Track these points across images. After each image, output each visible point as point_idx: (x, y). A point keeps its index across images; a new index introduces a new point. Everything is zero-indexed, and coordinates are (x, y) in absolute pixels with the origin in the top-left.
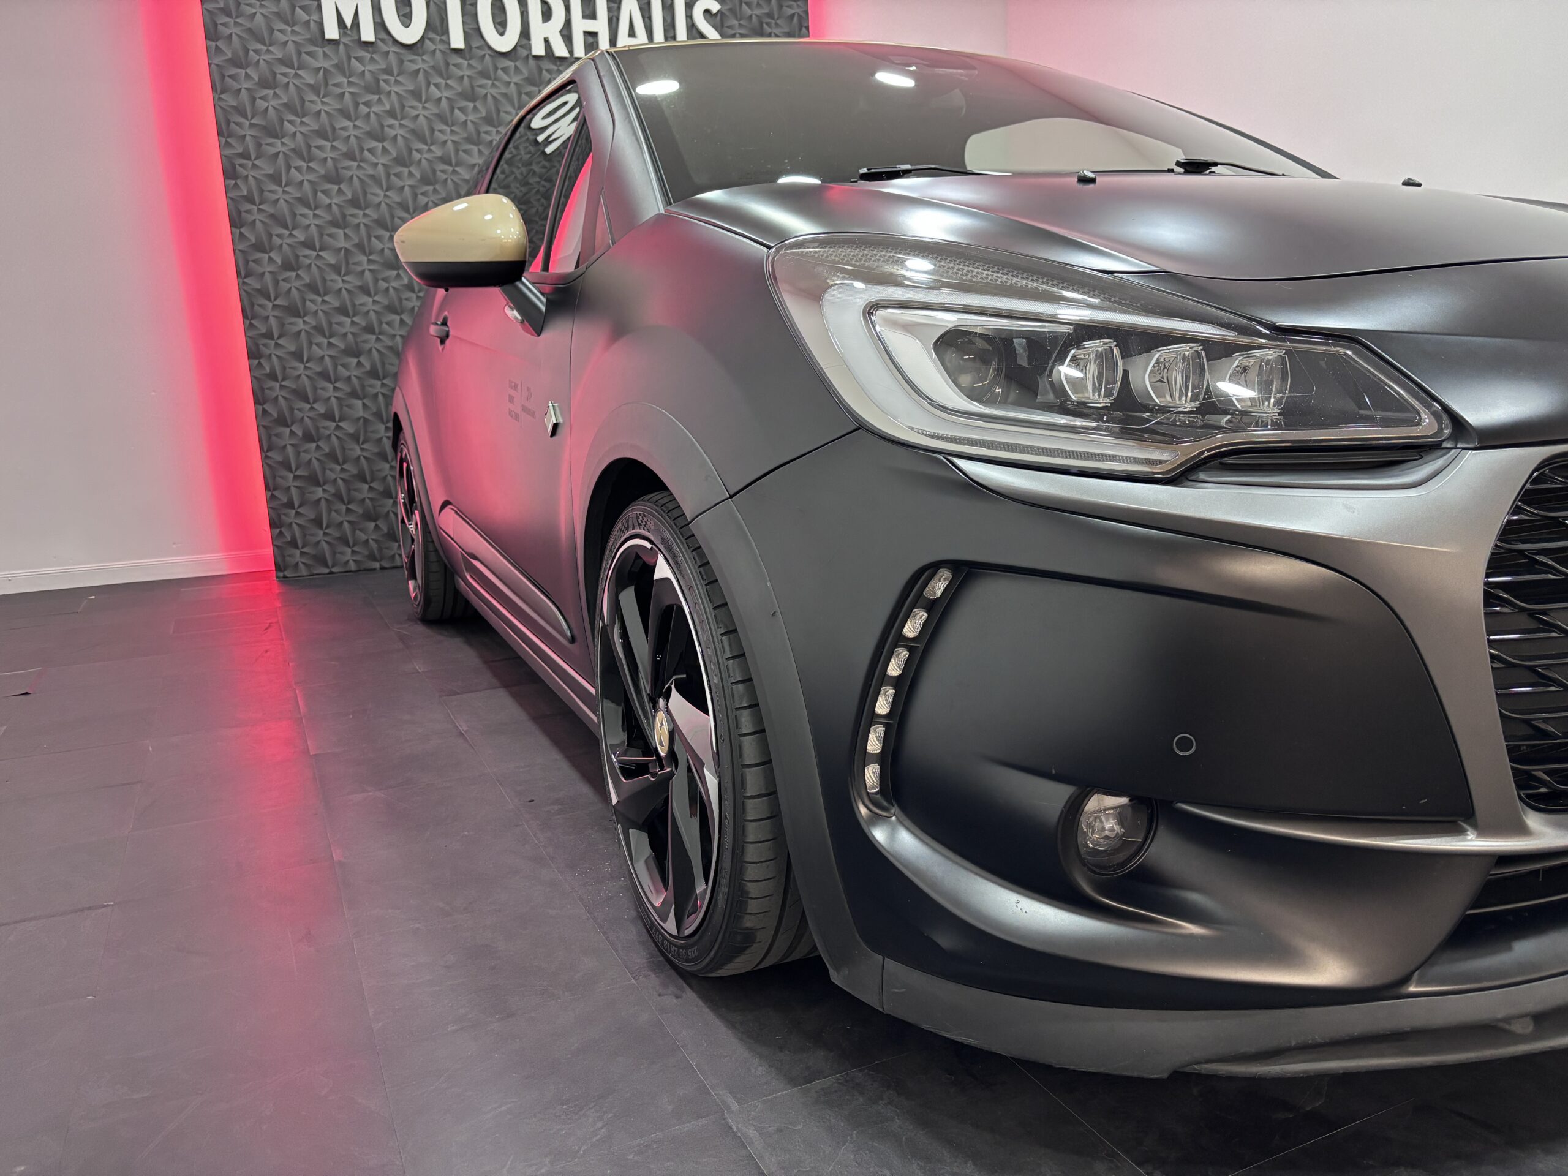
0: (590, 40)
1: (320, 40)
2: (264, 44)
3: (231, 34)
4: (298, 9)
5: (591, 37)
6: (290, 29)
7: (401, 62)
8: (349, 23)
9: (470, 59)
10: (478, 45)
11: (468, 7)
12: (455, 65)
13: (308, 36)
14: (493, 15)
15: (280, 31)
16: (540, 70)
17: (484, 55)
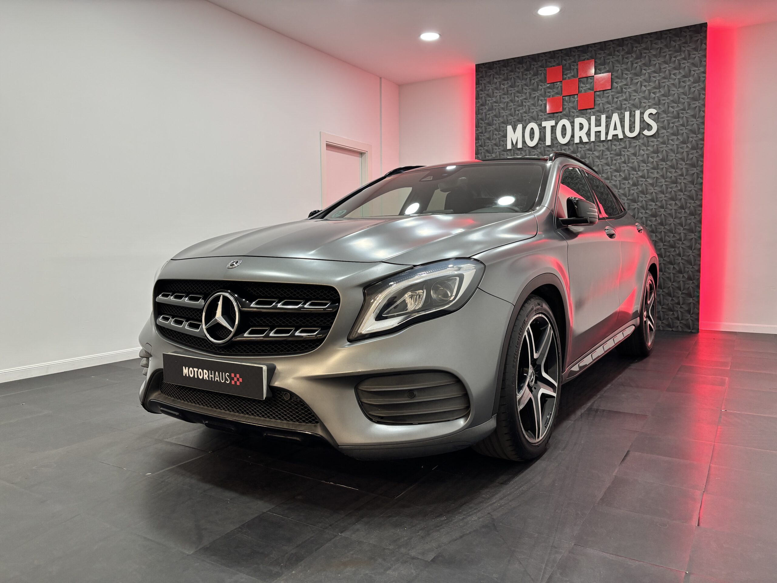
0: (598, 134)
1: (506, 150)
2: (490, 154)
3: (482, 153)
4: (501, 141)
5: (598, 133)
6: (498, 148)
7: (530, 152)
8: (514, 143)
9: (553, 148)
10: (556, 143)
11: (554, 131)
12: (547, 151)
13: (503, 149)
14: (562, 132)
15: (495, 149)
16: (578, 148)
17: (558, 146)
